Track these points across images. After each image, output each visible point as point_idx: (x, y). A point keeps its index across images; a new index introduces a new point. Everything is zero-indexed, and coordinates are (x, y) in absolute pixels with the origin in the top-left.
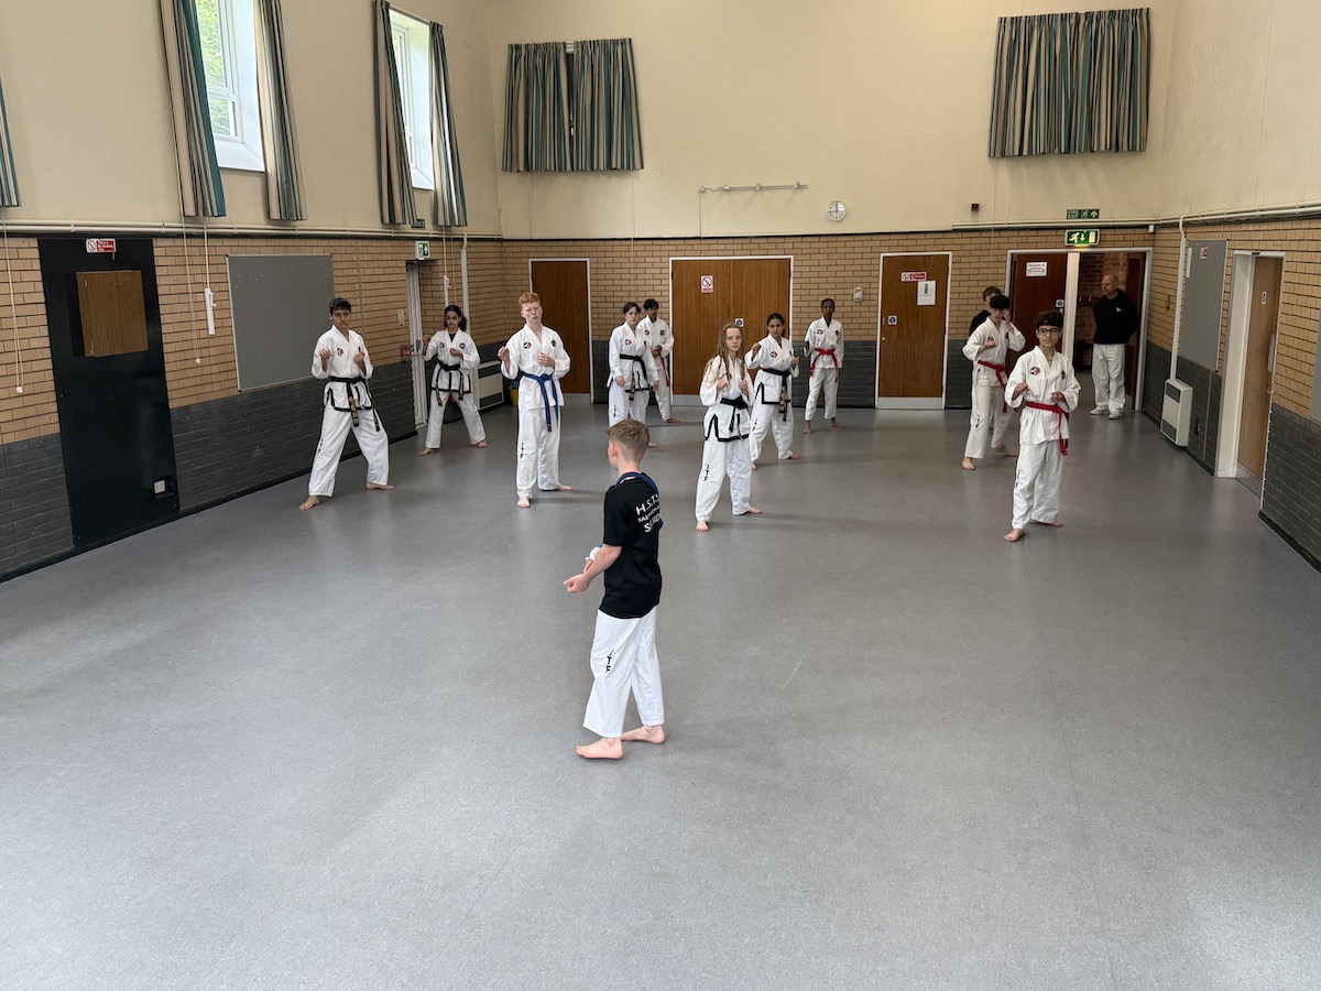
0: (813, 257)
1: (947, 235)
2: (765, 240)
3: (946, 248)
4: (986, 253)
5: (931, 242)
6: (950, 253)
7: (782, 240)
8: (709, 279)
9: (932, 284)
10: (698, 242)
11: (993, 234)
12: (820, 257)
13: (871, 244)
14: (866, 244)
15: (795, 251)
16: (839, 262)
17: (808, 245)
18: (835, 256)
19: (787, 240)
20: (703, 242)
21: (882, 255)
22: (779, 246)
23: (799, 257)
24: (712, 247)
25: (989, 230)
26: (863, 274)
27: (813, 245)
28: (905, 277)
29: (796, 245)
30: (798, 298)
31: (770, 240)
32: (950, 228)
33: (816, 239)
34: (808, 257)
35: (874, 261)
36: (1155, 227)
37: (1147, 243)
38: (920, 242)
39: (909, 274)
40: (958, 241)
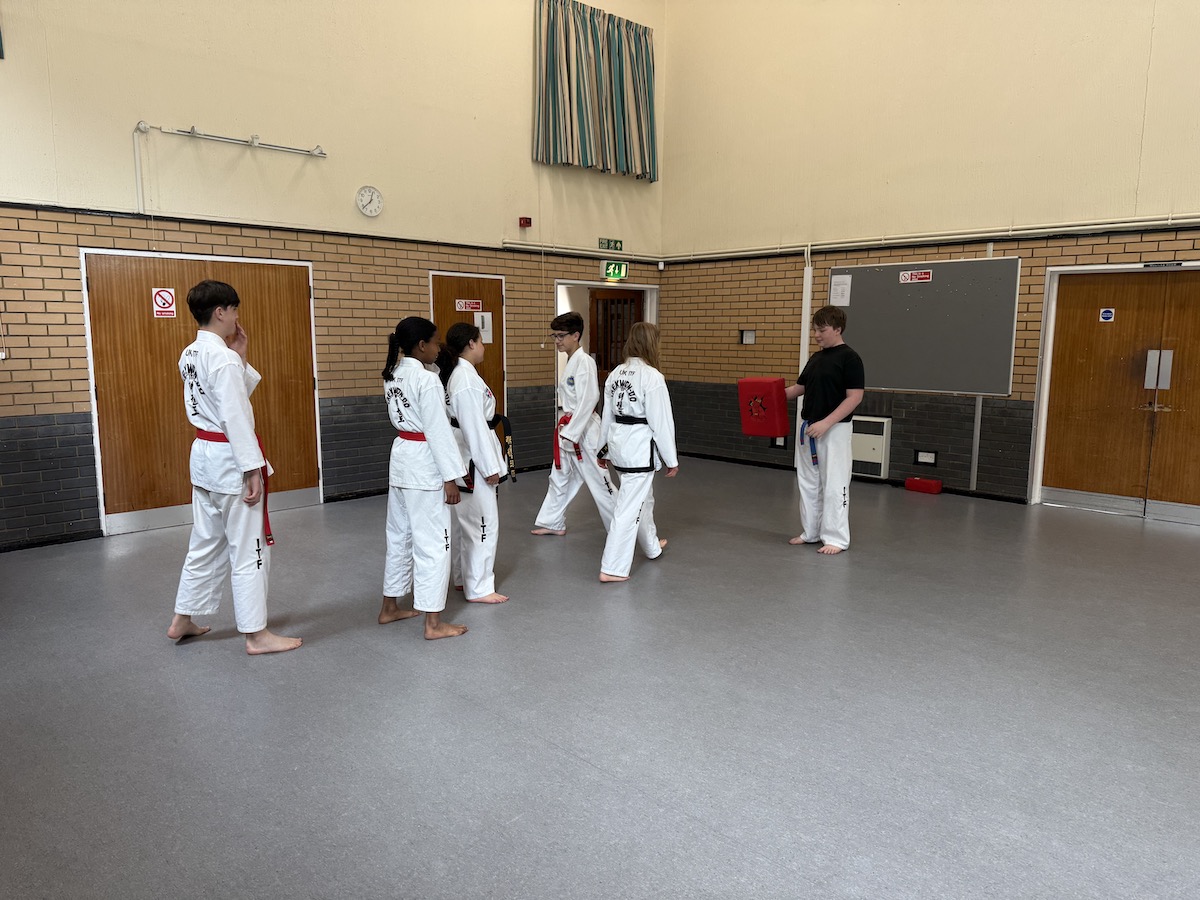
0: (342, 267)
1: (499, 255)
2: (265, 234)
3: (501, 270)
4: (536, 280)
5: (483, 261)
6: (503, 278)
7: (293, 236)
8: (169, 294)
9: (488, 316)
10: (142, 223)
11: (543, 258)
12: (351, 268)
13: (418, 256)
14: (411, 255)
15: (314, 256)
16: (379, 279)
17: (333, 248)
18: (372, 269)
19: (302, 237)
20: (153, 224)
21: (431, 273)
22: (289, 245)
23: (321, 266)
24: (169, 236)
25: (538, 253)
26: (411, 298)
27: (342, 249)
28: (461, 305)
29: (316, 247)
30: (324, 331)
31: (275, 234)
32: (500, 246)
33: (345, 240)
34: (333, 267)
35: (422, 281)
36: (667, 264)
37: (658, 281)
38: (472, 260)
39: (464, 301)
40: (510, 263)
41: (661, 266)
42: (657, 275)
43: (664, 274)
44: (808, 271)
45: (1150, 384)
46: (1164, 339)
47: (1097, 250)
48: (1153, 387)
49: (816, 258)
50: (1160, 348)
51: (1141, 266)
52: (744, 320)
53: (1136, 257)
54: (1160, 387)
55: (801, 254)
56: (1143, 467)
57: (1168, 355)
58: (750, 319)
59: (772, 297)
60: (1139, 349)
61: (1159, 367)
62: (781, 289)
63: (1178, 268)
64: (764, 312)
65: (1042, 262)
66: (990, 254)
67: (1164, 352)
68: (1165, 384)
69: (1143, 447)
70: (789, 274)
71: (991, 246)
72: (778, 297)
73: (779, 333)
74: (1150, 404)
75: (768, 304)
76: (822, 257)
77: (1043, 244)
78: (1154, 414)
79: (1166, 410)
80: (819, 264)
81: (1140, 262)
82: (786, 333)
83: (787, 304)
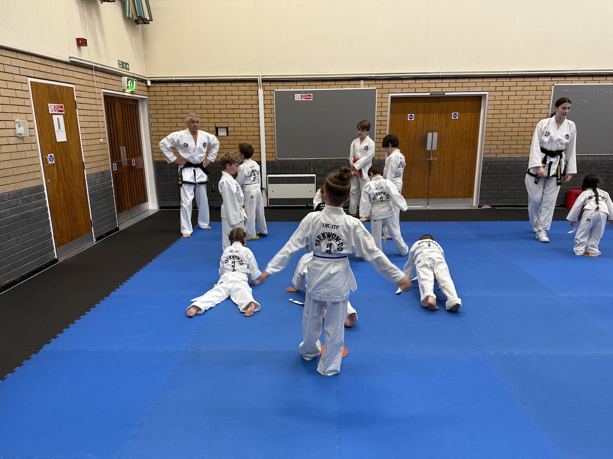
1: (69, 67)
3: (72, 80)
5: (60, 71)
6: (74, 86)
11: (94, 72)
13: (19, 64)
21: (30, 79)
25: (90, 68)
26: (18, 101)
28: (52, 108)
32: (67, 60)
35: (24, 87)
36: (152, 82)
37: (146, 93)
38: (55, 70)
39: (53, 105)
40: (76, 75)
41: (149, 83)
42: (146, 89)
43: (151, 89)
44: (261, 91)
45: (429, 148)
46: (434, 127)
47: (411, 86)
48: (430, 149)
49: (265, 84)
50: (432, 132)
51: (429, 94)
52: (219, 120)
53: (427, 90)
54: (433, 149)
55: (256, 81)
56: (427, 185)
57: (436, 135)
58: (223, 120)
59: (237, 107)
60: (424, 132)
61: (432, 140)
62: (243, 102)
63: (443, 96)
64: (233, 116)
65: (387, 91)
66: (362, 86)
67: (434, 133)
68: (435, 148)
69: (427, 177)
70: (247, 93)
71: (362, 82)
72: (241, 107)
73: (245, 129)
74: (429, 157)
75: (235, 111)
76: (268, 84)
77: (387, 82)
78: (430, 162)
79: (435, 159)
80: (266, 88)
81: (429, 92)
82: (249, 129)
83: (248, 111)
